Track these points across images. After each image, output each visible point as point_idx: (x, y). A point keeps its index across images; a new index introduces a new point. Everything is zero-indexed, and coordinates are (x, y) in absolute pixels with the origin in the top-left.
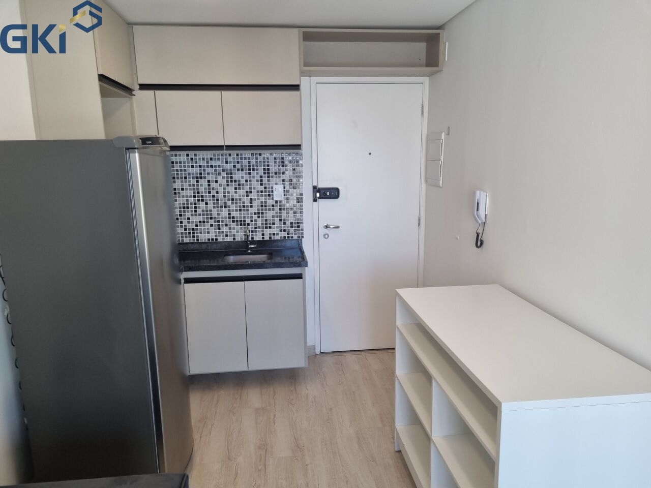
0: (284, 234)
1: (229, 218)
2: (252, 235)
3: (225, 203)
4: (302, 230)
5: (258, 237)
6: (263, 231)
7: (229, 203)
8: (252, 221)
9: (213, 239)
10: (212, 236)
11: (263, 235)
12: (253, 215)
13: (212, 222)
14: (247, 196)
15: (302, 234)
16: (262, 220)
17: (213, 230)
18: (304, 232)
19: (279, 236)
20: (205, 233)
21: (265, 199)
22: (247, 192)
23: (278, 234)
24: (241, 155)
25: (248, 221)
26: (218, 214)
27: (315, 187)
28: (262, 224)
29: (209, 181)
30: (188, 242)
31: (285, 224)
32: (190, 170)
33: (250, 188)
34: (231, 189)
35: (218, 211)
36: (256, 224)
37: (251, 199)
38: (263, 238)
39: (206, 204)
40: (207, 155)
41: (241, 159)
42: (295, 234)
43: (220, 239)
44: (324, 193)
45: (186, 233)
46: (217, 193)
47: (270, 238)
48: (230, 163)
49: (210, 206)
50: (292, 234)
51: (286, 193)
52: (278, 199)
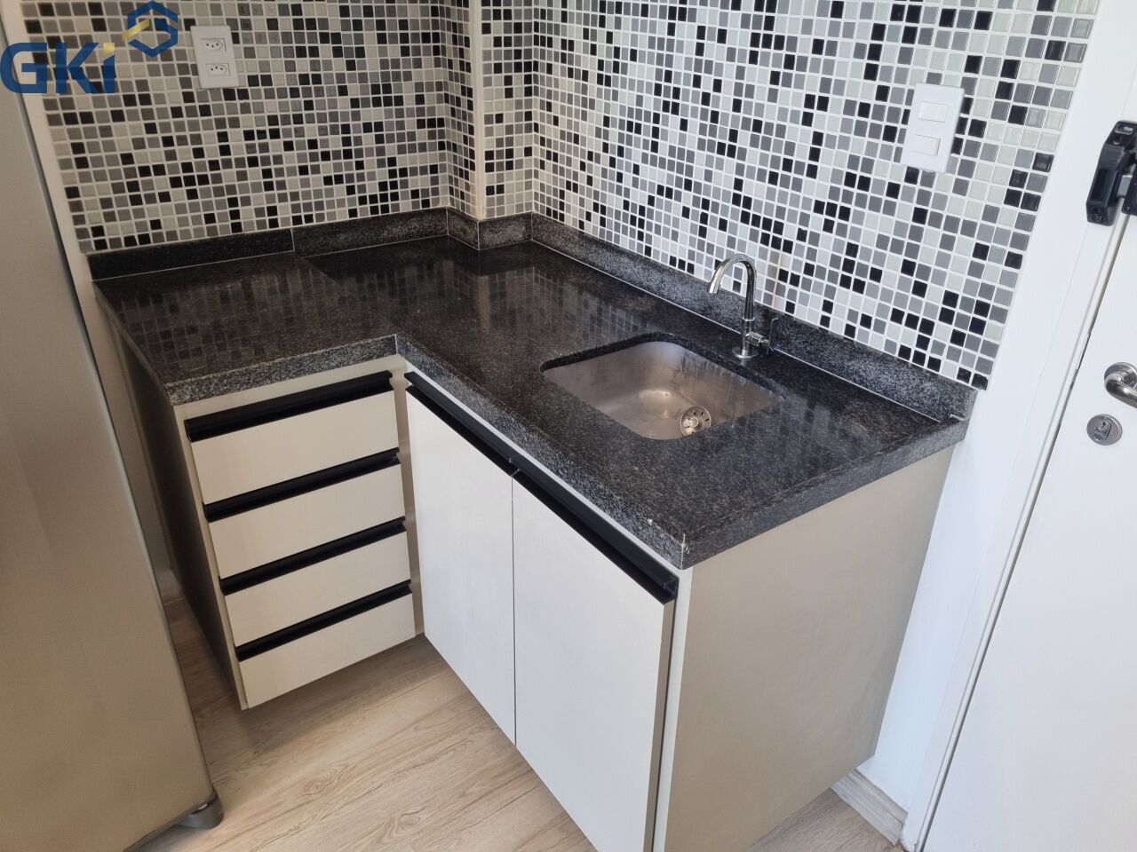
0: (906, 337)
1: (736, 199)
2: (792, 294)
3: (733, 135)
4: (991, 349)
5: (810, 313)
6: (830, 292)
7: (744, 138)
8: (802, 235)
9: (682, 264)
10: (680, 250)
11: (828, 307)
12: (811, 212)
13: (688, 197)
14: (807, 120)
15: (986, 366)
16: (837, 246)
17: (687, 227)
18: (999, 362)
19: (885, 337)
21: (871, 148)
22: (809, 101)
23: (880, 327)
25: (789, 233)
26: (708, 176)
28: (835, 261)
29: (701, 32)
30: (626, 247)
31: (920, 289)
33: (825, 85)
34: (758, 76)
35: (709, 161)
36: (812, 254)
37: (818, 138)
38: (825, 321)
39: (684, 125)
42: (954, 355)
43: (699, 274)
45: (626, 218)
46: (717, 86)
47: (850, 330)
49: (693, 134)
50: (939, 347)
51: (966, 137)
52: (922, 165)
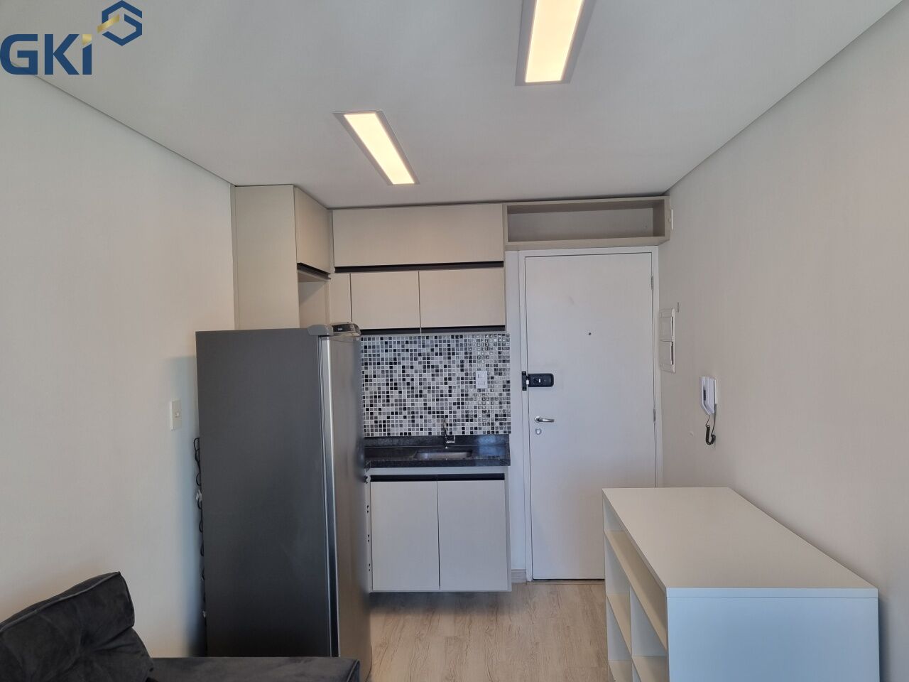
0: (487, 428)
1: (425, 409)
2: (451, 429)
3: (421, 392)
4: (509, 423)
5: (457, 432)
6: (463, 424)
7: (425, 392)
8: (450, 412)
9: (406, 434)
10: (405, 429)
11: (463, 429)
12: (452, 406)
13: (405, 413)
14: (446, 383)
15: (509, 428)
16: (462, 412)
17: (406, 423)
18: (512, 426)
20: (397, 426)
21: (467, 387)
22: (446, 379)
23: (480, 429)
24: (440, 337)
25: (446, 412)
26: (413, 404)
27: (524, 374)
28: (463, 416)
29: (404, 367)
30: (378, 436)
31: (489, 416)
32: (384, 355)
33: (450, 375)
34: (428, 375)
35: (412, 400)
36: (455, 416)
37: (450, 387)
38: (463, 433)
39: (400, 392)
40: (403, 338)
41: (440, 341)
42: (501, 428)
43: (414, 434)
44: (535, 379)
45: (376, 426)
46: (412, 380)
47: (472, 433)
48: (428, 346)
49: (405, 395)
50: (497, 428)
51: (490, 380)
52: (482, 387)
